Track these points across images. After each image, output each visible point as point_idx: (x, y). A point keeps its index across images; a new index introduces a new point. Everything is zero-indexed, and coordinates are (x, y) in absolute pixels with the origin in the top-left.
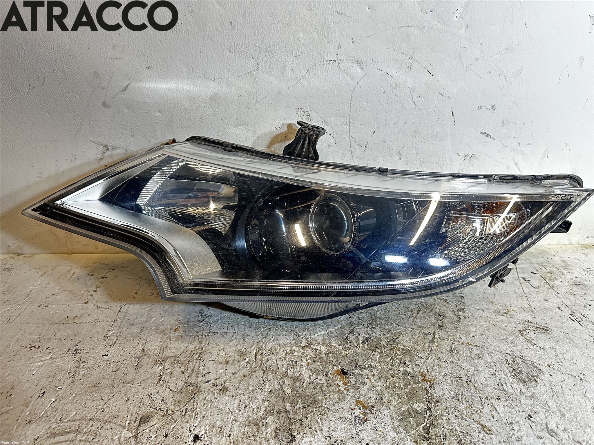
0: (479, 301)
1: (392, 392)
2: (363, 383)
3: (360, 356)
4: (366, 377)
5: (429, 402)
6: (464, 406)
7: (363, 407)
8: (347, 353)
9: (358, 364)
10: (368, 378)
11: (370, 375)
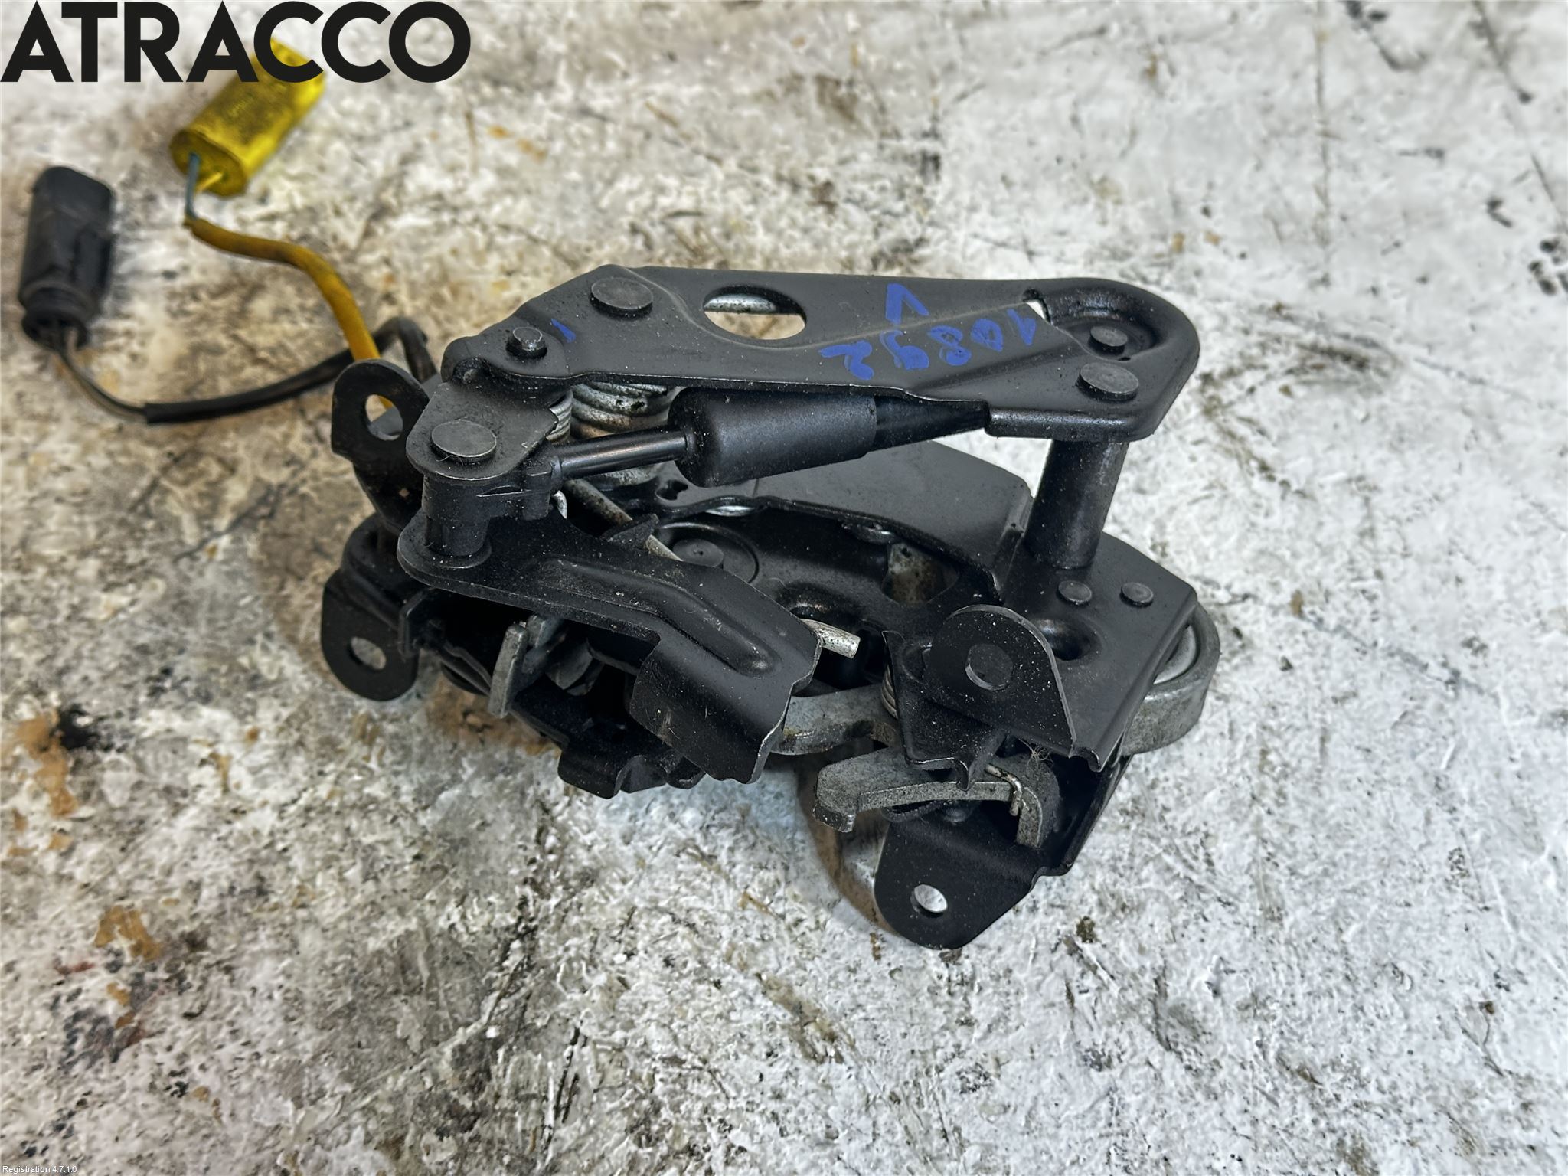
0: (1026, 185)
1: (337, 838)
2: (176, 798)
3: (201, 615)
4: (205, 752)
5: (537, 887)
6: (730, 898)
7: (136, 950)
8: (124, 600)
9: (179, 671)
10: (214, 756)
11: (228, 736)
